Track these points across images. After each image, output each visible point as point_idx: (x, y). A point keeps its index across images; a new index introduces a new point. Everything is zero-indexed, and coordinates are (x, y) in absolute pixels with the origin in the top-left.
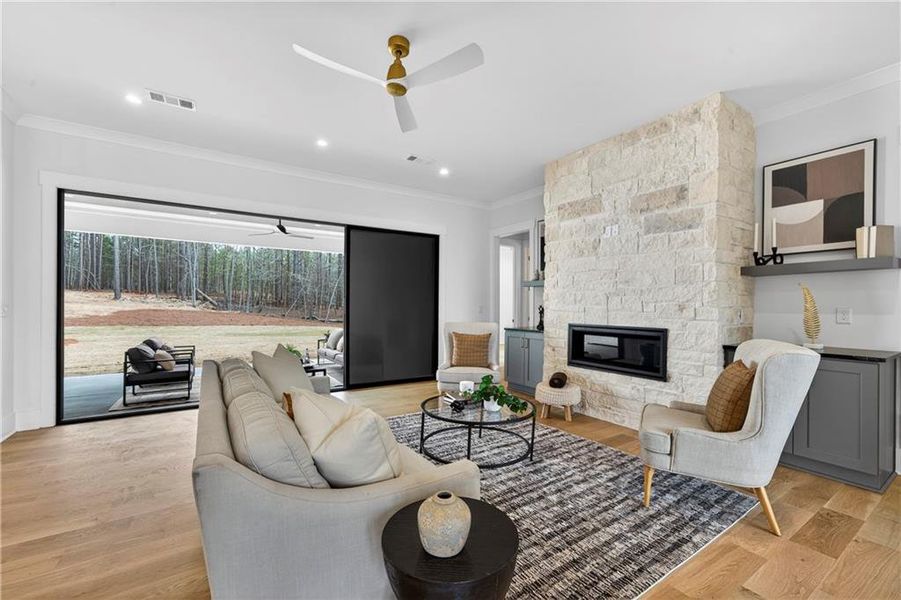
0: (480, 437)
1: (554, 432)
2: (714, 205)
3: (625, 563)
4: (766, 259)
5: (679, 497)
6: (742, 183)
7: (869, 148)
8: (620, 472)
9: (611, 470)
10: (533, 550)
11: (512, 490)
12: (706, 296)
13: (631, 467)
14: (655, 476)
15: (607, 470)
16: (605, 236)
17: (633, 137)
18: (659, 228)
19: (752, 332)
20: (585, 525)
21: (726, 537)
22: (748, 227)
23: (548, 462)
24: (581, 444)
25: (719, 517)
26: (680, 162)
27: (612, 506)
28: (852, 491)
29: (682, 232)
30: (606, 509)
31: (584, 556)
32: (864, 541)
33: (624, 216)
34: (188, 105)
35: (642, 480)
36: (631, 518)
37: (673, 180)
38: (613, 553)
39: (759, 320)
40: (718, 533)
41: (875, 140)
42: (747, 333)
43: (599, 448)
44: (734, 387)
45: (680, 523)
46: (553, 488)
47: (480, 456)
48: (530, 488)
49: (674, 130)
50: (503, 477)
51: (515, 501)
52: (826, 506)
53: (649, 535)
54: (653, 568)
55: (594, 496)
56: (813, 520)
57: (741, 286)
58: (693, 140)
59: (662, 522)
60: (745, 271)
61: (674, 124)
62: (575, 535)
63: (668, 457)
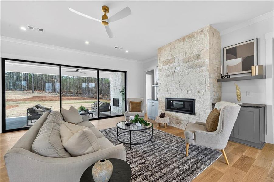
0: (137, 134)
1: (161, 131)
2: (208, 60)
3: (178, 176)
4: (225, 76)
5: (198, 152)
6: (217, 53)
7: (255, 41)
8: (180, 144)
9: (177, 144)
10: (148, 173)
11: (144, 151)
12: (206, 88)
13: (183, 143)
14: (189, 146)
15: (176, 144)
16: (176, 70)
17: (183, 39)
18: (192, 68)
19: (221, 99)
20: (166, 163)
21: (212, 166)
22: (219, 67)
23: (157, 142)
24: (168, 136)
25: (209, 159)
26: (198, 47)
27: (176, 156)
28: (252, 149)
29: (198, 69)
30: (174, 157)
31: (165, 174)
32: (256, 166)
33: (181, 64)
34: (42, 30)
35: (186, 147)
36: (182, 160)
37: (196, 53)
38: (174, 173)
39: (224, 96)
40: (209, 164)
41: (257, 39)
42: (219, 99)
43: (174, 137)
44: (214, 117)
45: (197, 161)
46: (158, 150)
47: (136, 140)
48: (150, 151)
49: (196, 37)
50: (142, 147)
51: (145, 155)
52: (243, 154)
53: (186, 166)
54: (187, 178)
55: (171, 153)
56: (239, 159)
57: (217, 85)
58: (201, 40)
59: (192, 161)
60: (218, 80)
61: (196, 35)
62: (162, 167)
63: (193, 140)
